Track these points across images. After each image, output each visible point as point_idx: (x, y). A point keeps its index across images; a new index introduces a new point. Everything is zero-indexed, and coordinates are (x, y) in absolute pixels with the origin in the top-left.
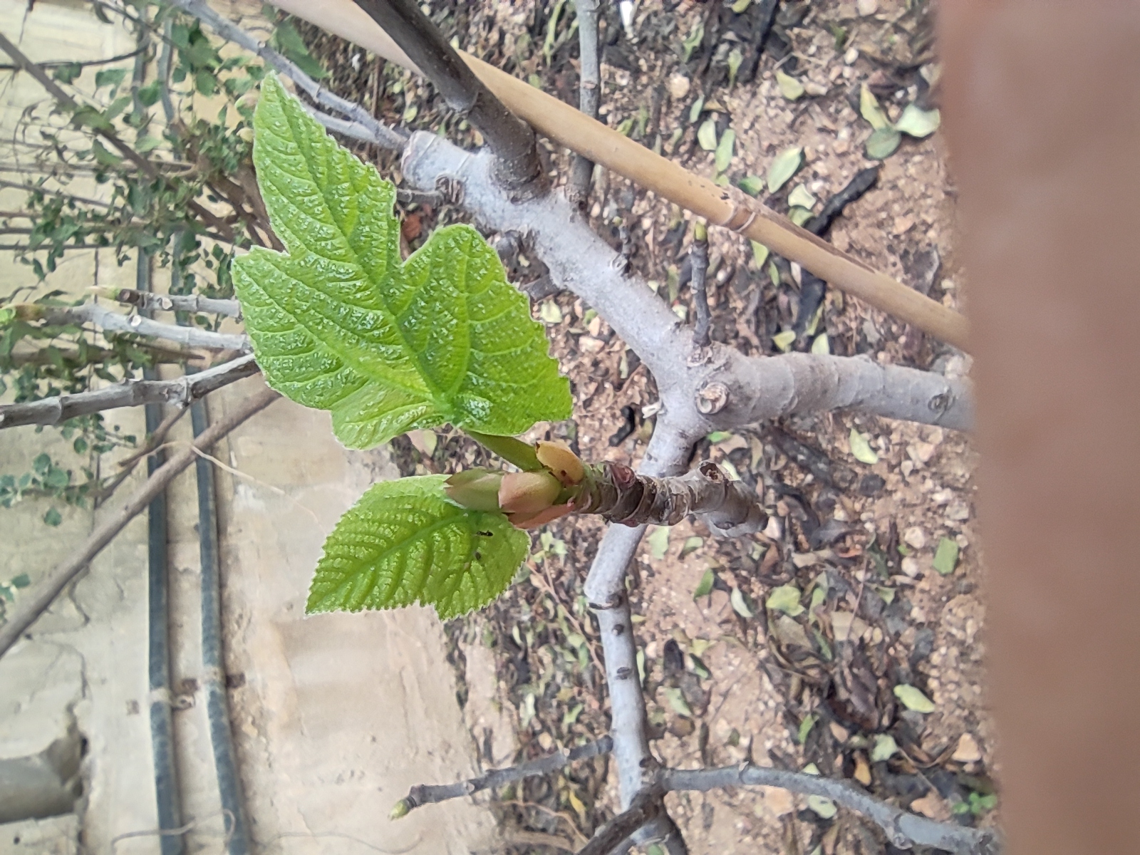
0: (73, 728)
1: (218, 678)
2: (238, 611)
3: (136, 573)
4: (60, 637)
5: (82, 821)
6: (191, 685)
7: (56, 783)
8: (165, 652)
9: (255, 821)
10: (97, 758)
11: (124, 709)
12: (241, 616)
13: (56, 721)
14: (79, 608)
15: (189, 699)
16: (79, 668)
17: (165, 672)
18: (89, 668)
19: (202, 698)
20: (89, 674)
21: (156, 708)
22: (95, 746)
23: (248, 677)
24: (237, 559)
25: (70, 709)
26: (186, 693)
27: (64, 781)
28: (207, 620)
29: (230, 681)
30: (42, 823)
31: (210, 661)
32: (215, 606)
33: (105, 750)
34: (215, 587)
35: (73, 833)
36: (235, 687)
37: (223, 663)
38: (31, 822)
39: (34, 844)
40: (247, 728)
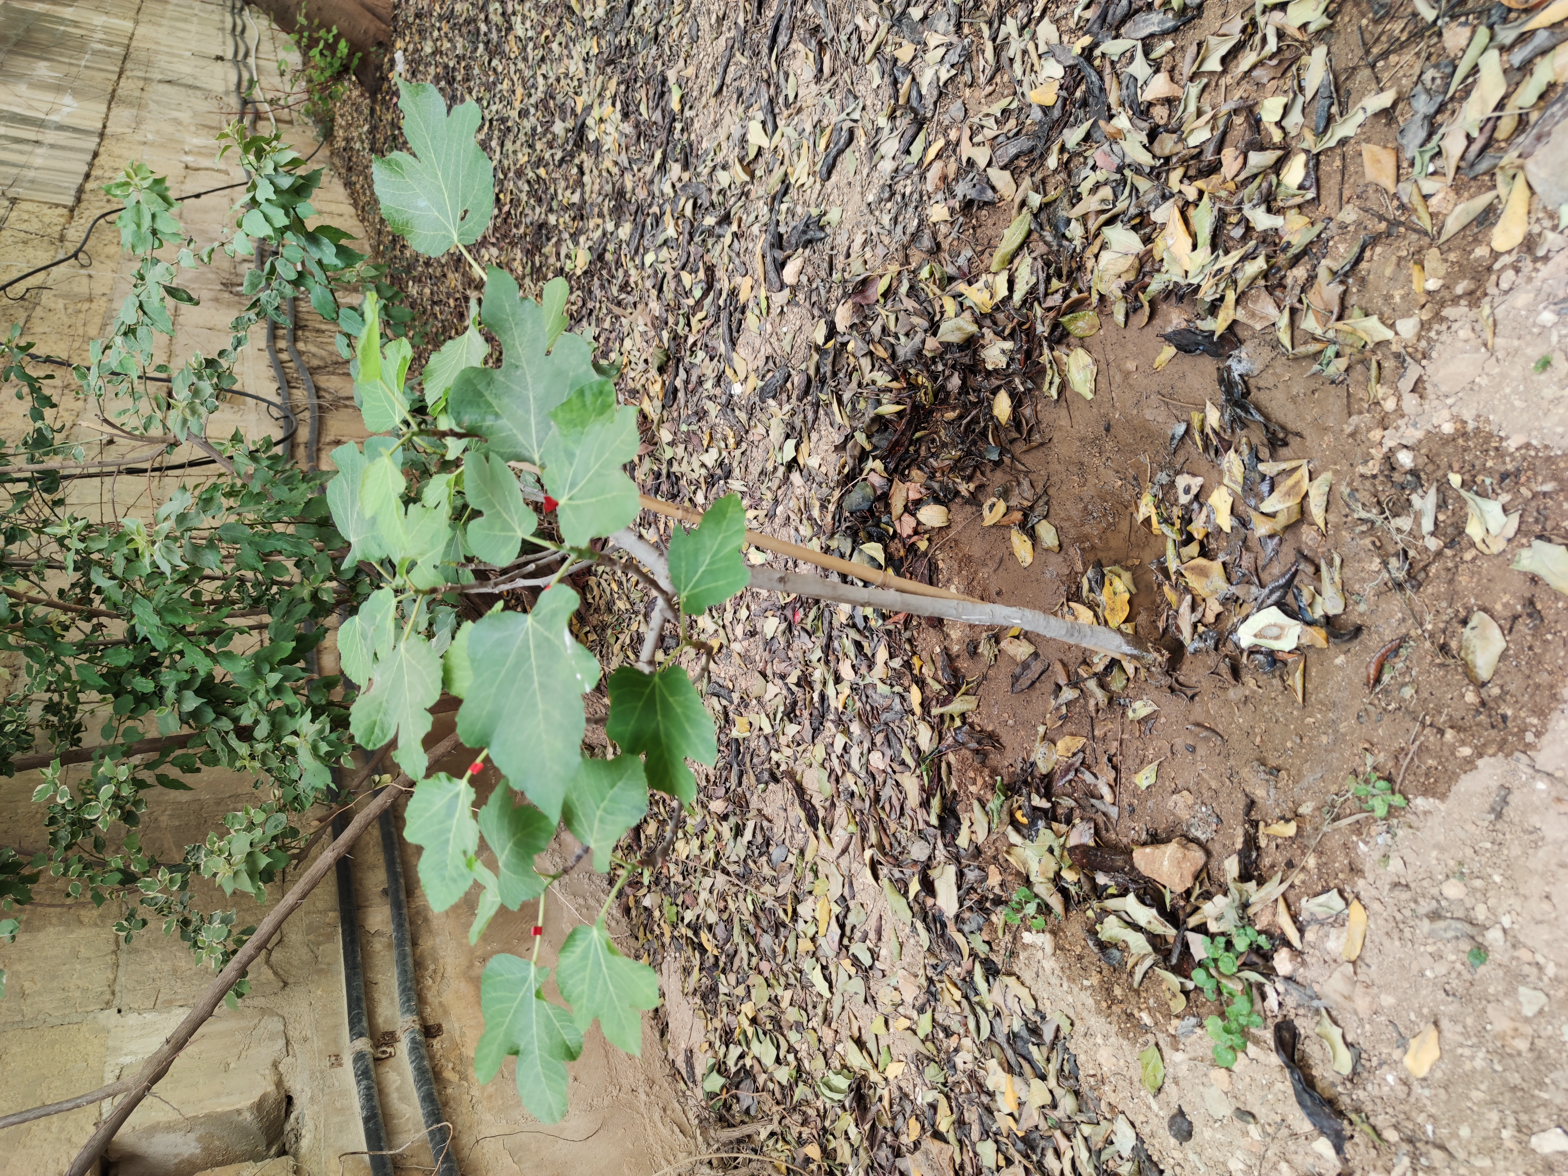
0: (279, 1084)
1: (417, 1027)
2: (432, 967)
3: (330, 938)
4: (261, 1000)
6: (390, 1038)
8: (364, 1005)
11: (328, 1062)
12: (435, 972)
13: (264, 1077)
14: (276, 973)
15: (390, 1050)
16: (281, 1028)
17: (365, 1024)
18: (290, 1028)
19: (403, 1048)
20: (290, 1033)
21: (359, 1057)
22: (301, 1101)
23: (445, 1027)
24: (426, 920)
25: (276, 1065)
26: (387, 1044)
28: (402, 974)
29: (430, 1031)
30: (261, 1163)
31: (409, 1010)
32: (410, 961)
34: (409, 944)
35: (290, 1168)
36: (435, 1036)
37: (420, 1013)
40: (449, 1074)
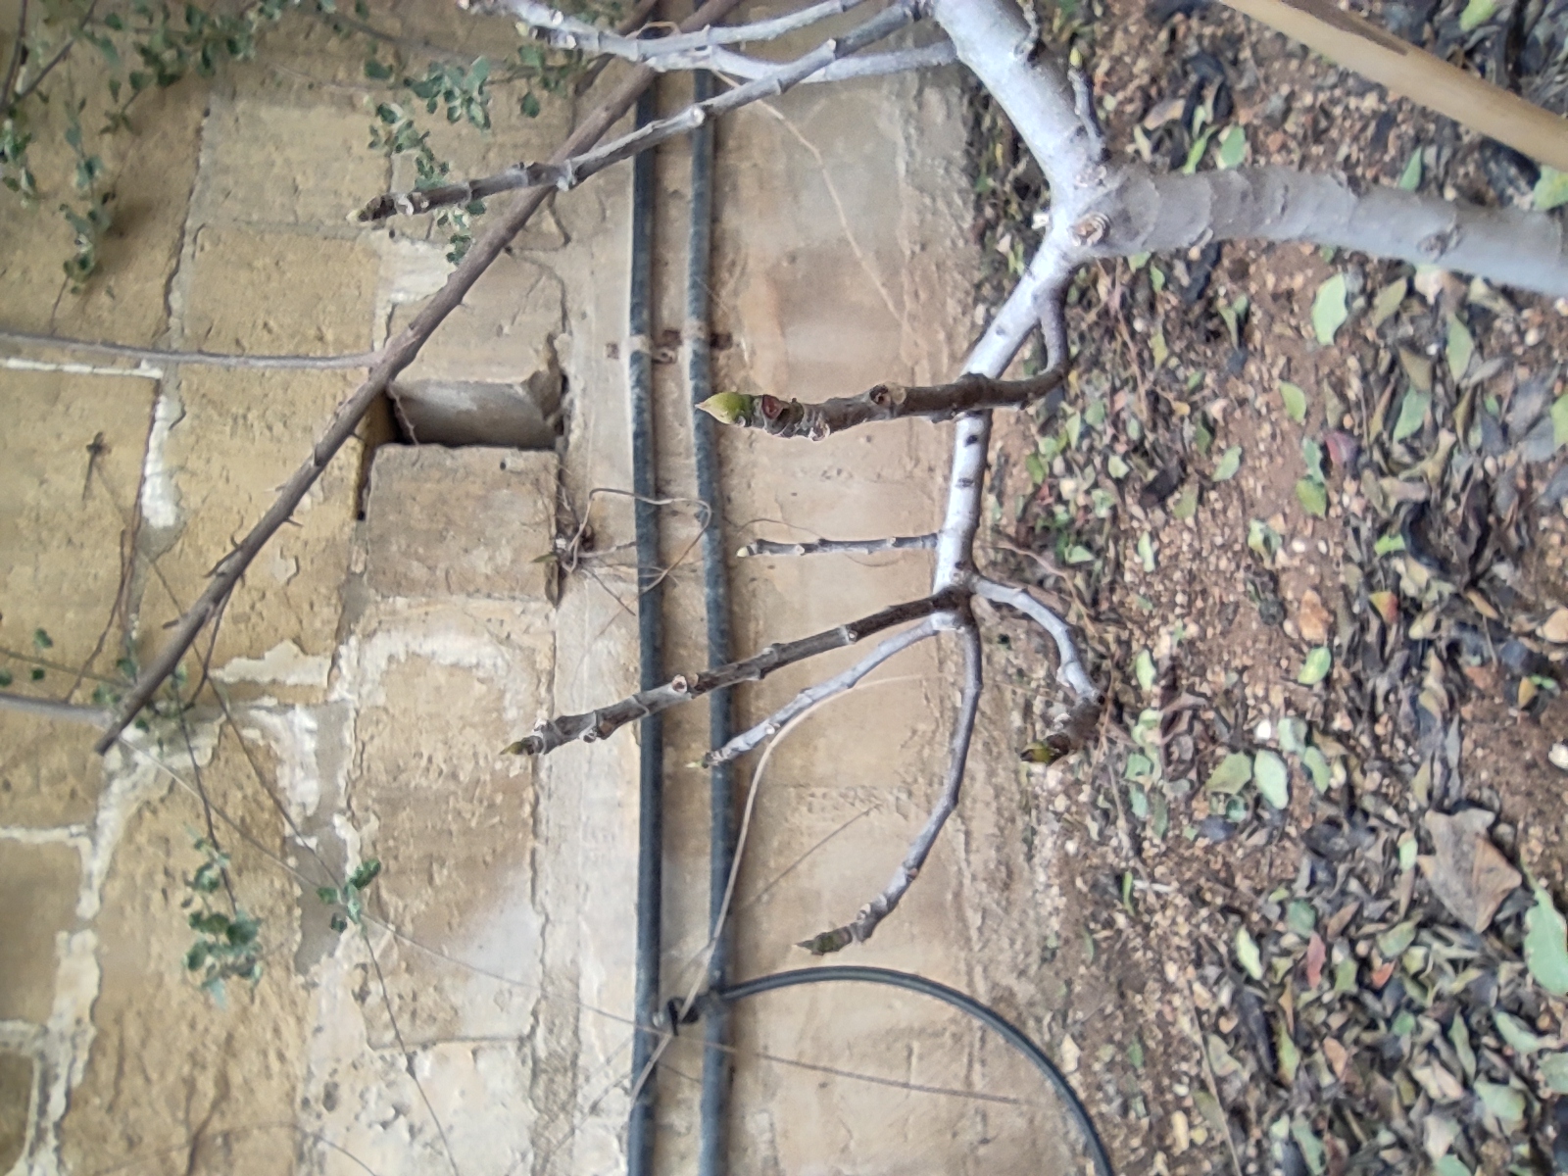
0: (553, 362)
1: (702, 336)
2: (730, 257)
3: (620, 189)
4: (540, 255)
5: (561, 460)
6: (673, 337)
7: (538, 416)
8: (647, 292)
9: (729, 500)
10: (577, 399)
11: (604, 352)
12: (733, 263)
13: (537, 351)
14: (558, 223)
15: (671, 353)
16: (559, 295)
17: (645, 315)
18: (569, 297)
19: (686, 353)
20: (568, 305)
21: (636, 357)
22: (575, 386)
23: (736, 338)
24: (735, 188)
25: (550, 339)
26: (667, 345)
27: (546, 416)
28: (696, 261)
29: (716, 340)
30: (525, 454)
31: (697, 313)
32: (706, 245)
33: (584, 390)
34: (707, 221)
35: (554, 471)
36: (722, 348)
37: (710, 319)
38: (515, 450)
39: (519, 473)
